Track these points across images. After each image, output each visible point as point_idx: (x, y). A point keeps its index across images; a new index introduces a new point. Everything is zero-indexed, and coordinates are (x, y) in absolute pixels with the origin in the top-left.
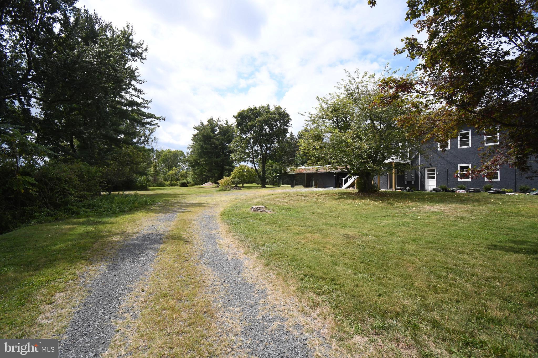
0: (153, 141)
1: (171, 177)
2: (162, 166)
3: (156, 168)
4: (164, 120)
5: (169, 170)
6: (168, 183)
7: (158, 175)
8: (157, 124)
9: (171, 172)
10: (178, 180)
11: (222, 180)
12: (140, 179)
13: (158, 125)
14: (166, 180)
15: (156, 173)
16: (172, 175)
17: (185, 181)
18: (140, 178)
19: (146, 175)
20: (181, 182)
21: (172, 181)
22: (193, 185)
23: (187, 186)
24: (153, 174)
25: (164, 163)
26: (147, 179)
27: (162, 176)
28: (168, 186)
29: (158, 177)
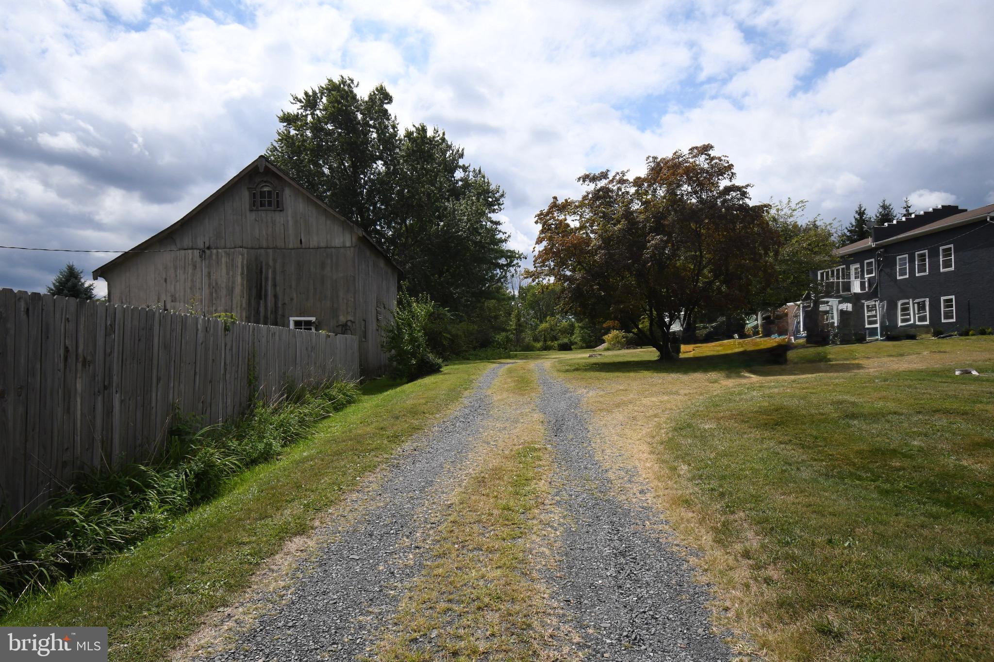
0: (513, 276)
1: (544, 334)
2: (528, 315)
3: (519, 320)
4: (526, 258)
5: (541, 322)
6: (539, 345)
7: (522, 331)
8: (517, 264)
9: (544, 326)
10: (555, 338)
11: (610, 335)
12: (498, 339)
13: (519, 264)
14: (536, 340)
15: (520, 328)
16: (545, 330)
17: (566, 340)
18: (498, 336)
19: (507, 331)
20: (560, 342)
21: (545, 341)
22: (582, 348)
23: (570, 349)
24: (515, 329)
25: (533, 309)
26: (507, 337)
27: (529, 332)
28: (539, 350)
29: (523, 335)
